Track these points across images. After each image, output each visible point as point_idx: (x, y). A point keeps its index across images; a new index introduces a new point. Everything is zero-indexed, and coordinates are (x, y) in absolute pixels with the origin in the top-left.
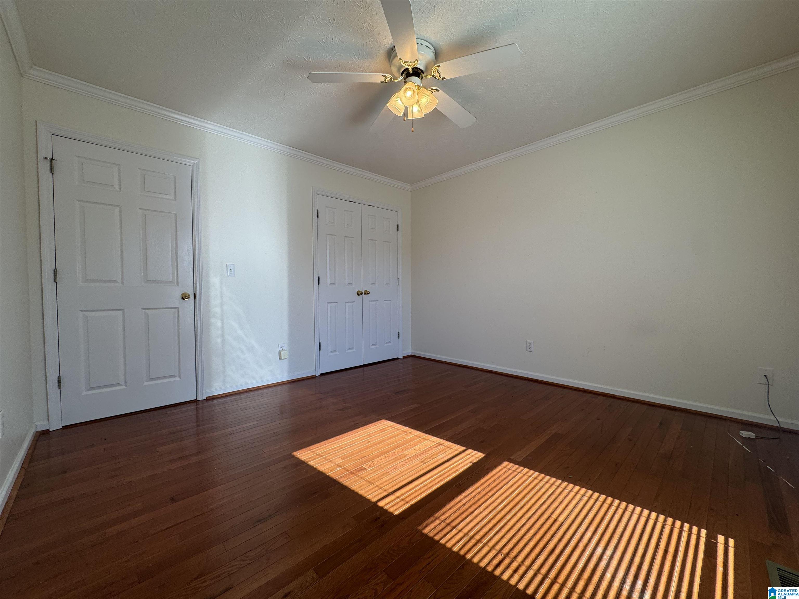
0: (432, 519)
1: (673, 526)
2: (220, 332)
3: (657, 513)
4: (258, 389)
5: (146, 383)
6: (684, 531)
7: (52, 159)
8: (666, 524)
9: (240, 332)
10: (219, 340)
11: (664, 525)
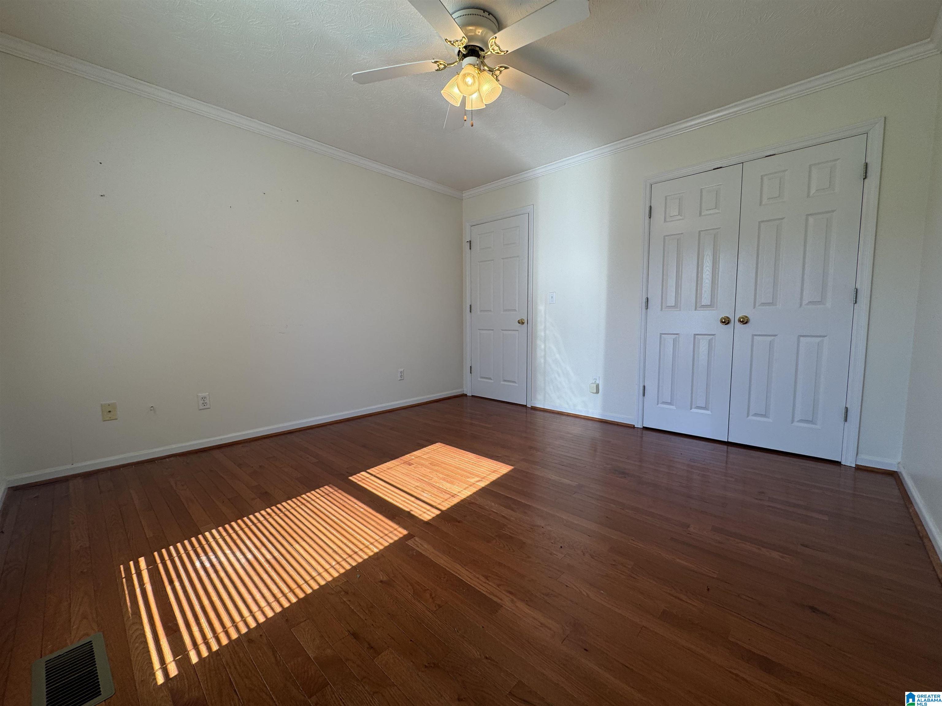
0: (336, 489)
1: (225, 631)
2: (543, 354)
3: (252, 629)
4: (568, 415)
5: (502, 383)
6: (212, 636)
7: (470, 241)
8: (233, 626)
9: (558, 356)
10: (542, 361)
11: (234, 624)
